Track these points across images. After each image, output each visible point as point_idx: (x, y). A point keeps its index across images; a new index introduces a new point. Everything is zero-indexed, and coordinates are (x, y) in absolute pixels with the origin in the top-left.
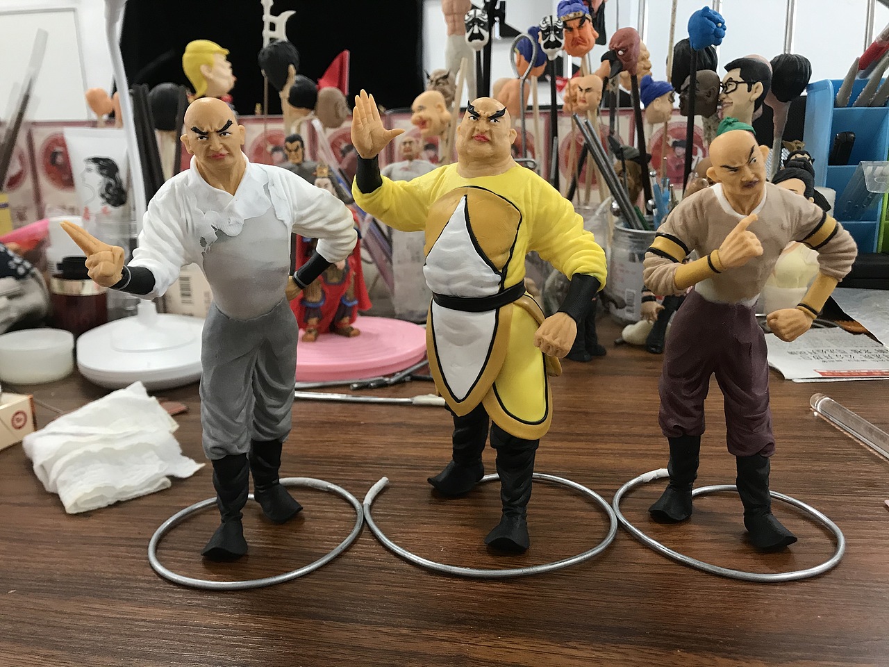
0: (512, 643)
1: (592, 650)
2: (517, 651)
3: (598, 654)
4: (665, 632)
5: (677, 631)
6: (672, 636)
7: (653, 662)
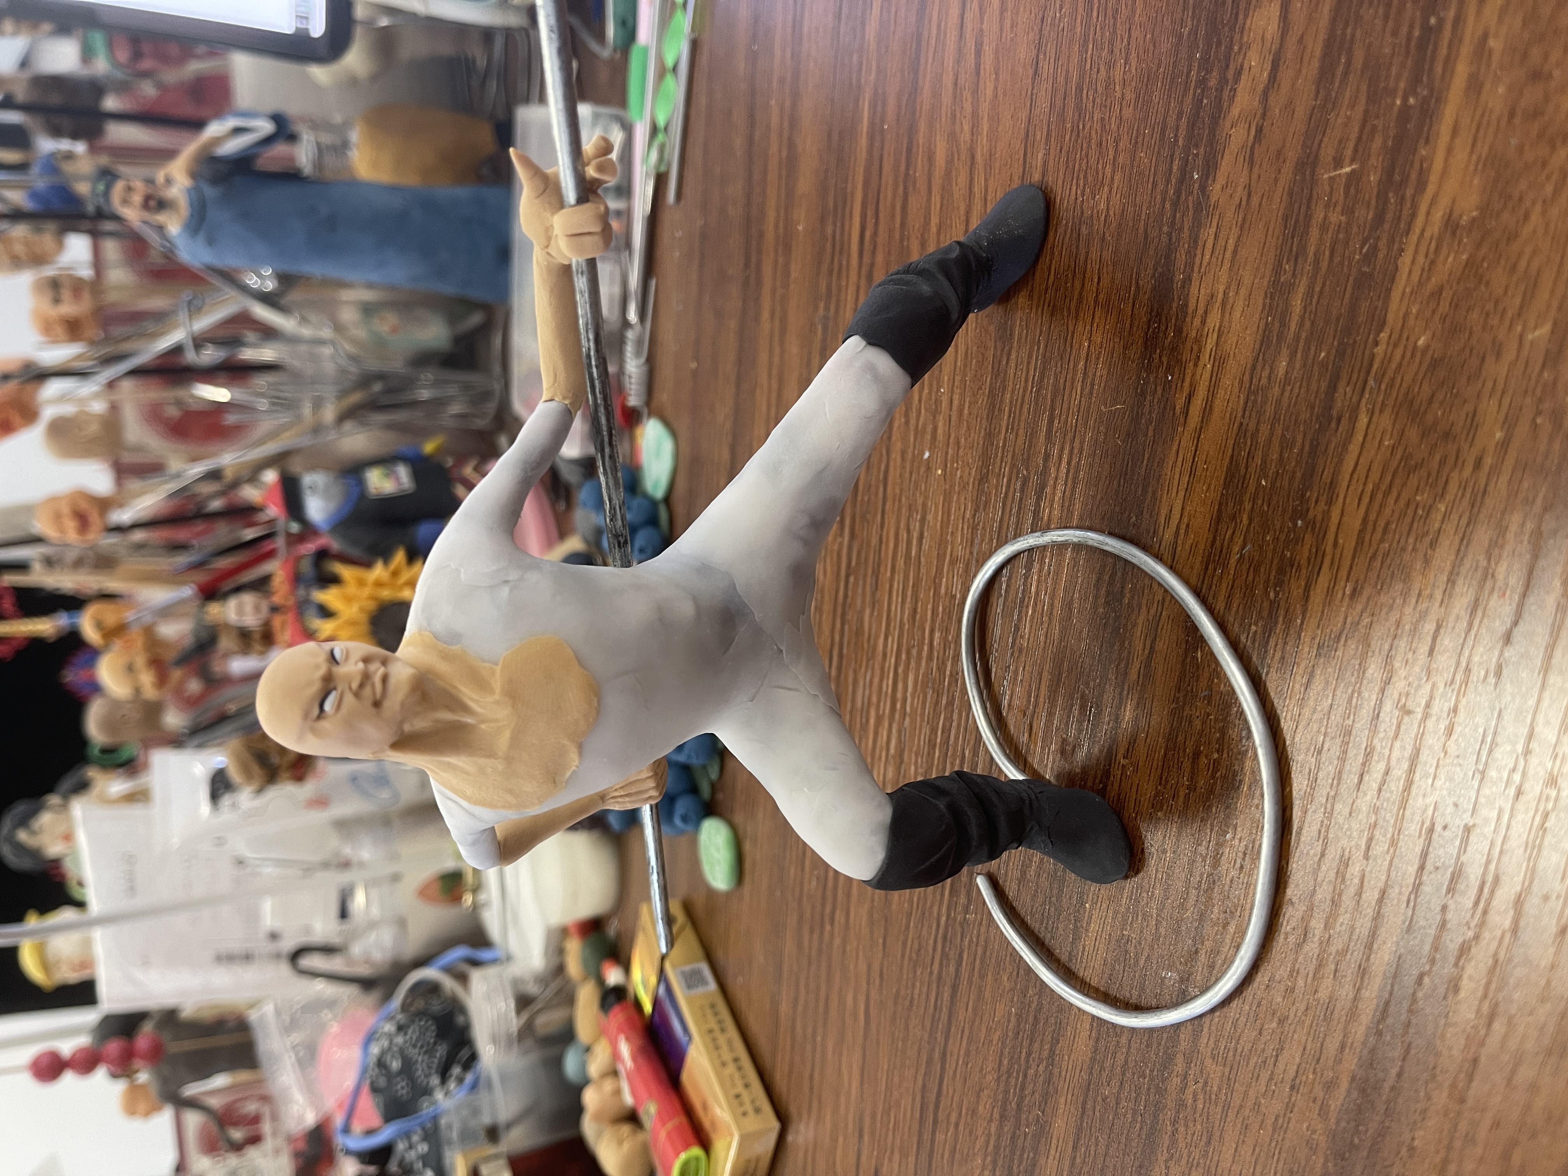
0: (1168, 518)
1: (1196, 365)
2: (1186, 514)
3: (1205, 357)
4: (1168, 206)
5: (1168, 181)
6: (1178, 193)
7: (1231, 247)
